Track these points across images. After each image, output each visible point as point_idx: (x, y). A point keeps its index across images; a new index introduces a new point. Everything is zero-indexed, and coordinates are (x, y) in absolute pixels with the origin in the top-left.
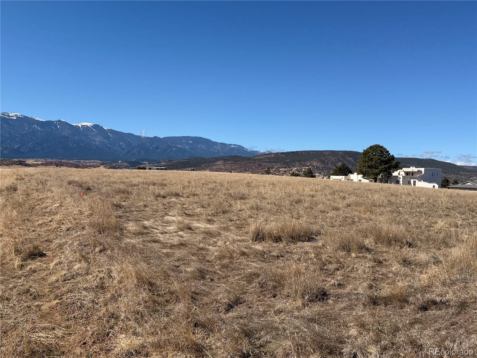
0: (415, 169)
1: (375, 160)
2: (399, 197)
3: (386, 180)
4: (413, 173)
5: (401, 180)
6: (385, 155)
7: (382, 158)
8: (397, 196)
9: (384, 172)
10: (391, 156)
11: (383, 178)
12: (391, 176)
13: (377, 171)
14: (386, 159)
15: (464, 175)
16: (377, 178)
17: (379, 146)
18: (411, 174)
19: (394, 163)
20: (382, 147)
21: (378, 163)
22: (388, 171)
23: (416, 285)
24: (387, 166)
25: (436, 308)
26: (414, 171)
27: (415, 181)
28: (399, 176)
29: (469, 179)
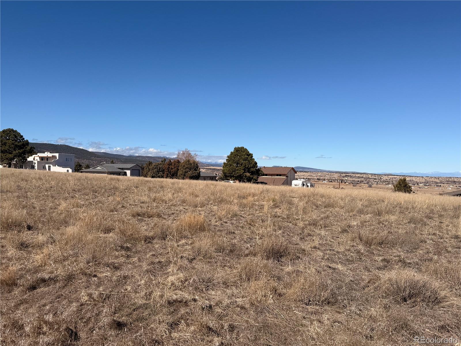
0: (50, 155)
1: (9, 145)
2: (29, 182)
3: (21, 165)
4: (47, 158)
5: (36, 165)
6: (19, 140)
7: (17, 143)
8: (26, 181)
9: (18, 157)
10: (25, 140)
11: (17, 164)
12: (26, 161)
13: (11, 156)
14: (21, 143)
15: (96, 160)
16: (11, 163)
17: (12, 130)
18: (46, 159)
19: (28, 148)
20: (16, 131)
21: (12, 148)
22: (23, 156)
23: (30, 266)
24: (21, 151)
25: (44, 285)
26: (49, 156)
27: (50, 166)
28: (34, 161)
29: (99, 163)
